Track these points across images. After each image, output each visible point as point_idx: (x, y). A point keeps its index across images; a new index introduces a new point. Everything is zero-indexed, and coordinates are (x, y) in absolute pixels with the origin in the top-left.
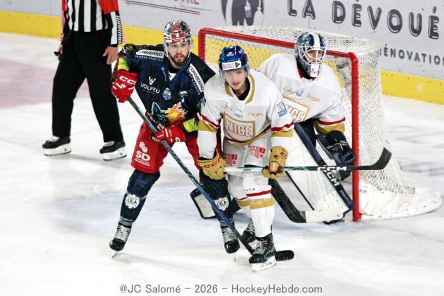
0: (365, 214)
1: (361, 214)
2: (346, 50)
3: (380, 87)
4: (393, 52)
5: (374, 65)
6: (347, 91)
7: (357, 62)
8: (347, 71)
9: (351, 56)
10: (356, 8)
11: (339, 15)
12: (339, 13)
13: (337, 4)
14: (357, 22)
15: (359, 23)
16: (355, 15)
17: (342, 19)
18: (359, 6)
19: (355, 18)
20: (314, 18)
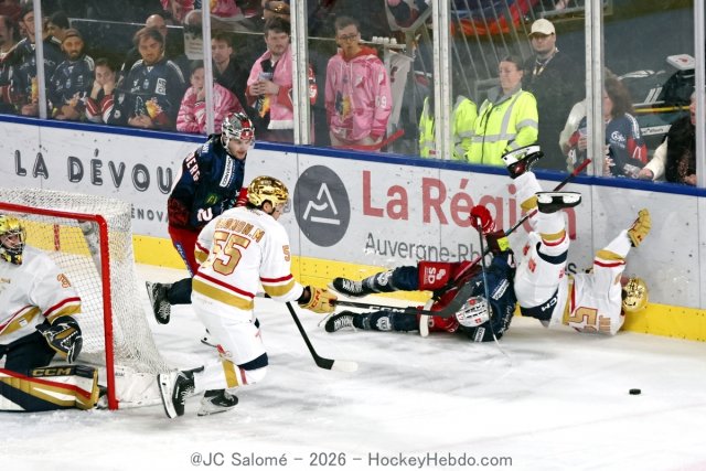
0: (122, 401)
1: (118, 402)
2: (90, 211)
3: (133, 256)
4: (141, 213)
5: (125, 229)
6: (95, 261)
7: (106, 225)
8: (95, 238)
9: (99, 219)
10: (96, 163)
11: (75, 173)
12: (76, 171)
13: (73, 160)
14: (97, 180)
15: (100, 180)
16: (96, 172)
17: (79, 177)
18: (99, 162)
19: (95, 175)
20: (47, 176)
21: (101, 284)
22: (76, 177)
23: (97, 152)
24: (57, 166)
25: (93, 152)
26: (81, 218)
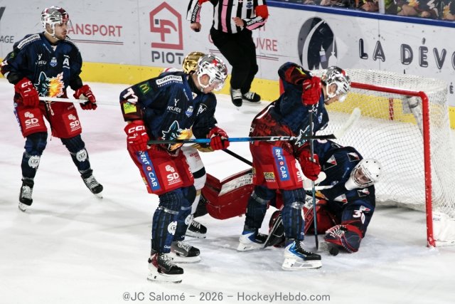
0: (439, 240)
1: (435, 241)
7: (427, 100)
9: (422, 95)
10: (423, 49)
11: (407, 57)
12: (407, 56)
13: (405, 47)
14: (424, 63)
15: (426, 63)
16: (423, 56)
17: (410, 60)
18: (425, 49)
19: (422, 59)
20: (384, 60)
21: (423, 146)
22: (407, 61)
23: (424, 41)
24: (392, 51)
25: (421, 40)
26: (409, 94)
